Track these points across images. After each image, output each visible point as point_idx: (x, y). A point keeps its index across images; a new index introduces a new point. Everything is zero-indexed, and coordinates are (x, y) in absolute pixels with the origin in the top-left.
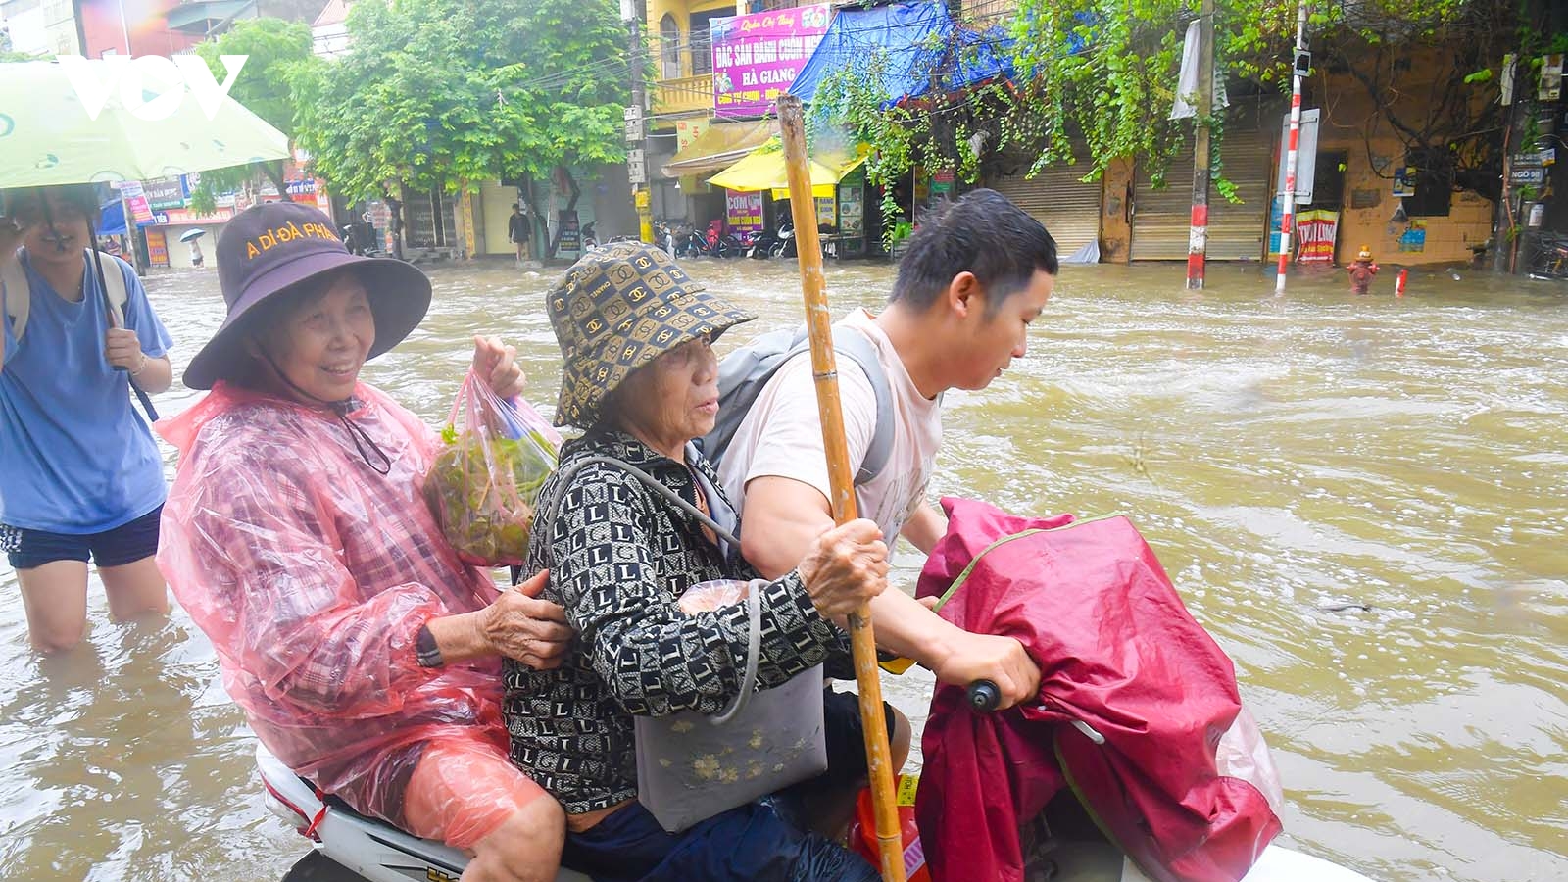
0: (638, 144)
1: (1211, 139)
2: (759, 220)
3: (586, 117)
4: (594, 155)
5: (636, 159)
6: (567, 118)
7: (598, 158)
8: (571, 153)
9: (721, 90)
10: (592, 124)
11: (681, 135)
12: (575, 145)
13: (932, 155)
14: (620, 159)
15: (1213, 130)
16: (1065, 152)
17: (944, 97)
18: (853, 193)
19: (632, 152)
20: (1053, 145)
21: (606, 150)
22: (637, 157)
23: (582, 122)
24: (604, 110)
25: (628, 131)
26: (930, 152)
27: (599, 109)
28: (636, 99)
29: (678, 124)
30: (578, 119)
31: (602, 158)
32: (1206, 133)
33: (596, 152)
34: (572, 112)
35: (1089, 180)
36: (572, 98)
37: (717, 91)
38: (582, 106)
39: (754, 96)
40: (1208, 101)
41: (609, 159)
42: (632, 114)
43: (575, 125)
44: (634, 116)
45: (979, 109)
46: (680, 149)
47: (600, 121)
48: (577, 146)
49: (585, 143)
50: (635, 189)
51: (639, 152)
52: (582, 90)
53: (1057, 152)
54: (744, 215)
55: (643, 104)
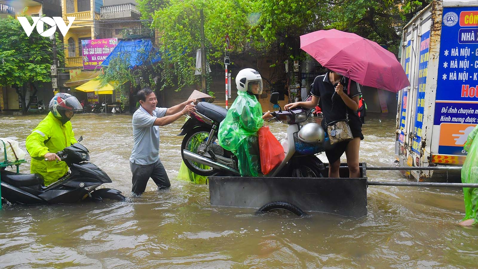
0: (55, 76)
1: (206, 81)
2: (97, 100)
3: (36, 67)
4: (39, 79)
5: (54, 81)
6: (30, 68)
7: (40, 80)
8: (31, 78)
9: (85, 61)
10: (38, 70)
11: (71, 74)
12: (33, 76)
13: (143, 83)
14: (49, 81)
15: (206, 78)
16: (170, 83)
17: (145, 66)
18: (126, 93)
19: (53, 79)
20: (167, 81)
21: (43, 78)
22: (55, 80)
23: (35, 69)
24: (43, 66)
25: (52, 72)
26: (142, 82)
27: (42, 65)
28: (55, 63)
29: (70, 71)
30: (33, 68)
31: (42, 80)
32: (204, 79)
33: (40, 78)
34: (32, 66)
35: (177, 91)
36: (32, 62)
37: (84, 62)
38: (35, 65)
39: (95, 64)
40: (205, 70)
41: (44, 81)
42: (53, 67)
43: (32, 70)
44: (54, 68)
45: (156, 70)
46: (71, 78)
47: (41, 69)
48: (33, 77)
49: (36, 75)
50: (54, 90)
51: (56, 79)
52: (36, 59)
53: (168, 83)
54: (93, 99)
55: (57, 64)
